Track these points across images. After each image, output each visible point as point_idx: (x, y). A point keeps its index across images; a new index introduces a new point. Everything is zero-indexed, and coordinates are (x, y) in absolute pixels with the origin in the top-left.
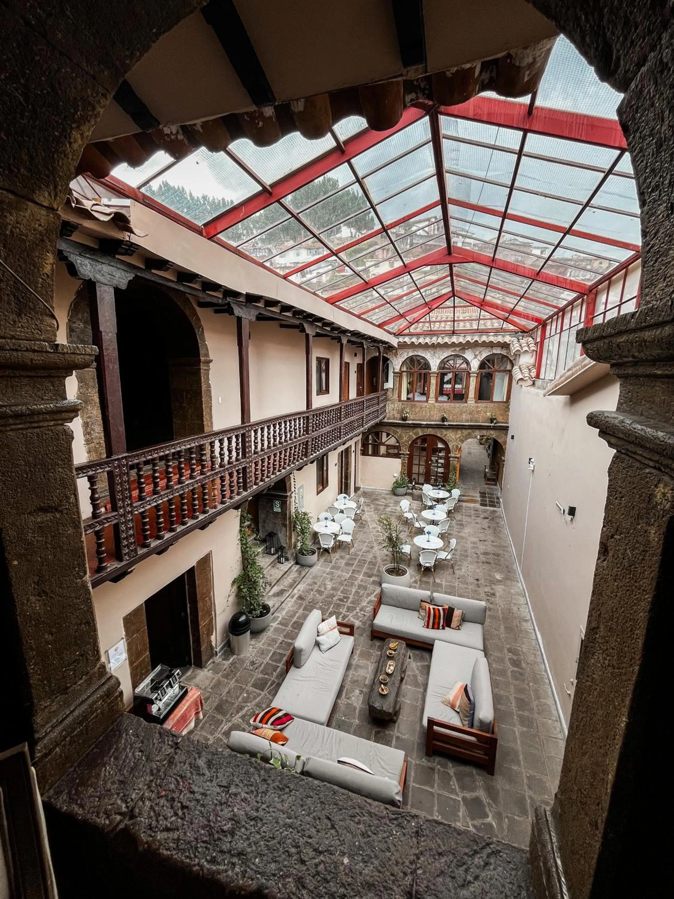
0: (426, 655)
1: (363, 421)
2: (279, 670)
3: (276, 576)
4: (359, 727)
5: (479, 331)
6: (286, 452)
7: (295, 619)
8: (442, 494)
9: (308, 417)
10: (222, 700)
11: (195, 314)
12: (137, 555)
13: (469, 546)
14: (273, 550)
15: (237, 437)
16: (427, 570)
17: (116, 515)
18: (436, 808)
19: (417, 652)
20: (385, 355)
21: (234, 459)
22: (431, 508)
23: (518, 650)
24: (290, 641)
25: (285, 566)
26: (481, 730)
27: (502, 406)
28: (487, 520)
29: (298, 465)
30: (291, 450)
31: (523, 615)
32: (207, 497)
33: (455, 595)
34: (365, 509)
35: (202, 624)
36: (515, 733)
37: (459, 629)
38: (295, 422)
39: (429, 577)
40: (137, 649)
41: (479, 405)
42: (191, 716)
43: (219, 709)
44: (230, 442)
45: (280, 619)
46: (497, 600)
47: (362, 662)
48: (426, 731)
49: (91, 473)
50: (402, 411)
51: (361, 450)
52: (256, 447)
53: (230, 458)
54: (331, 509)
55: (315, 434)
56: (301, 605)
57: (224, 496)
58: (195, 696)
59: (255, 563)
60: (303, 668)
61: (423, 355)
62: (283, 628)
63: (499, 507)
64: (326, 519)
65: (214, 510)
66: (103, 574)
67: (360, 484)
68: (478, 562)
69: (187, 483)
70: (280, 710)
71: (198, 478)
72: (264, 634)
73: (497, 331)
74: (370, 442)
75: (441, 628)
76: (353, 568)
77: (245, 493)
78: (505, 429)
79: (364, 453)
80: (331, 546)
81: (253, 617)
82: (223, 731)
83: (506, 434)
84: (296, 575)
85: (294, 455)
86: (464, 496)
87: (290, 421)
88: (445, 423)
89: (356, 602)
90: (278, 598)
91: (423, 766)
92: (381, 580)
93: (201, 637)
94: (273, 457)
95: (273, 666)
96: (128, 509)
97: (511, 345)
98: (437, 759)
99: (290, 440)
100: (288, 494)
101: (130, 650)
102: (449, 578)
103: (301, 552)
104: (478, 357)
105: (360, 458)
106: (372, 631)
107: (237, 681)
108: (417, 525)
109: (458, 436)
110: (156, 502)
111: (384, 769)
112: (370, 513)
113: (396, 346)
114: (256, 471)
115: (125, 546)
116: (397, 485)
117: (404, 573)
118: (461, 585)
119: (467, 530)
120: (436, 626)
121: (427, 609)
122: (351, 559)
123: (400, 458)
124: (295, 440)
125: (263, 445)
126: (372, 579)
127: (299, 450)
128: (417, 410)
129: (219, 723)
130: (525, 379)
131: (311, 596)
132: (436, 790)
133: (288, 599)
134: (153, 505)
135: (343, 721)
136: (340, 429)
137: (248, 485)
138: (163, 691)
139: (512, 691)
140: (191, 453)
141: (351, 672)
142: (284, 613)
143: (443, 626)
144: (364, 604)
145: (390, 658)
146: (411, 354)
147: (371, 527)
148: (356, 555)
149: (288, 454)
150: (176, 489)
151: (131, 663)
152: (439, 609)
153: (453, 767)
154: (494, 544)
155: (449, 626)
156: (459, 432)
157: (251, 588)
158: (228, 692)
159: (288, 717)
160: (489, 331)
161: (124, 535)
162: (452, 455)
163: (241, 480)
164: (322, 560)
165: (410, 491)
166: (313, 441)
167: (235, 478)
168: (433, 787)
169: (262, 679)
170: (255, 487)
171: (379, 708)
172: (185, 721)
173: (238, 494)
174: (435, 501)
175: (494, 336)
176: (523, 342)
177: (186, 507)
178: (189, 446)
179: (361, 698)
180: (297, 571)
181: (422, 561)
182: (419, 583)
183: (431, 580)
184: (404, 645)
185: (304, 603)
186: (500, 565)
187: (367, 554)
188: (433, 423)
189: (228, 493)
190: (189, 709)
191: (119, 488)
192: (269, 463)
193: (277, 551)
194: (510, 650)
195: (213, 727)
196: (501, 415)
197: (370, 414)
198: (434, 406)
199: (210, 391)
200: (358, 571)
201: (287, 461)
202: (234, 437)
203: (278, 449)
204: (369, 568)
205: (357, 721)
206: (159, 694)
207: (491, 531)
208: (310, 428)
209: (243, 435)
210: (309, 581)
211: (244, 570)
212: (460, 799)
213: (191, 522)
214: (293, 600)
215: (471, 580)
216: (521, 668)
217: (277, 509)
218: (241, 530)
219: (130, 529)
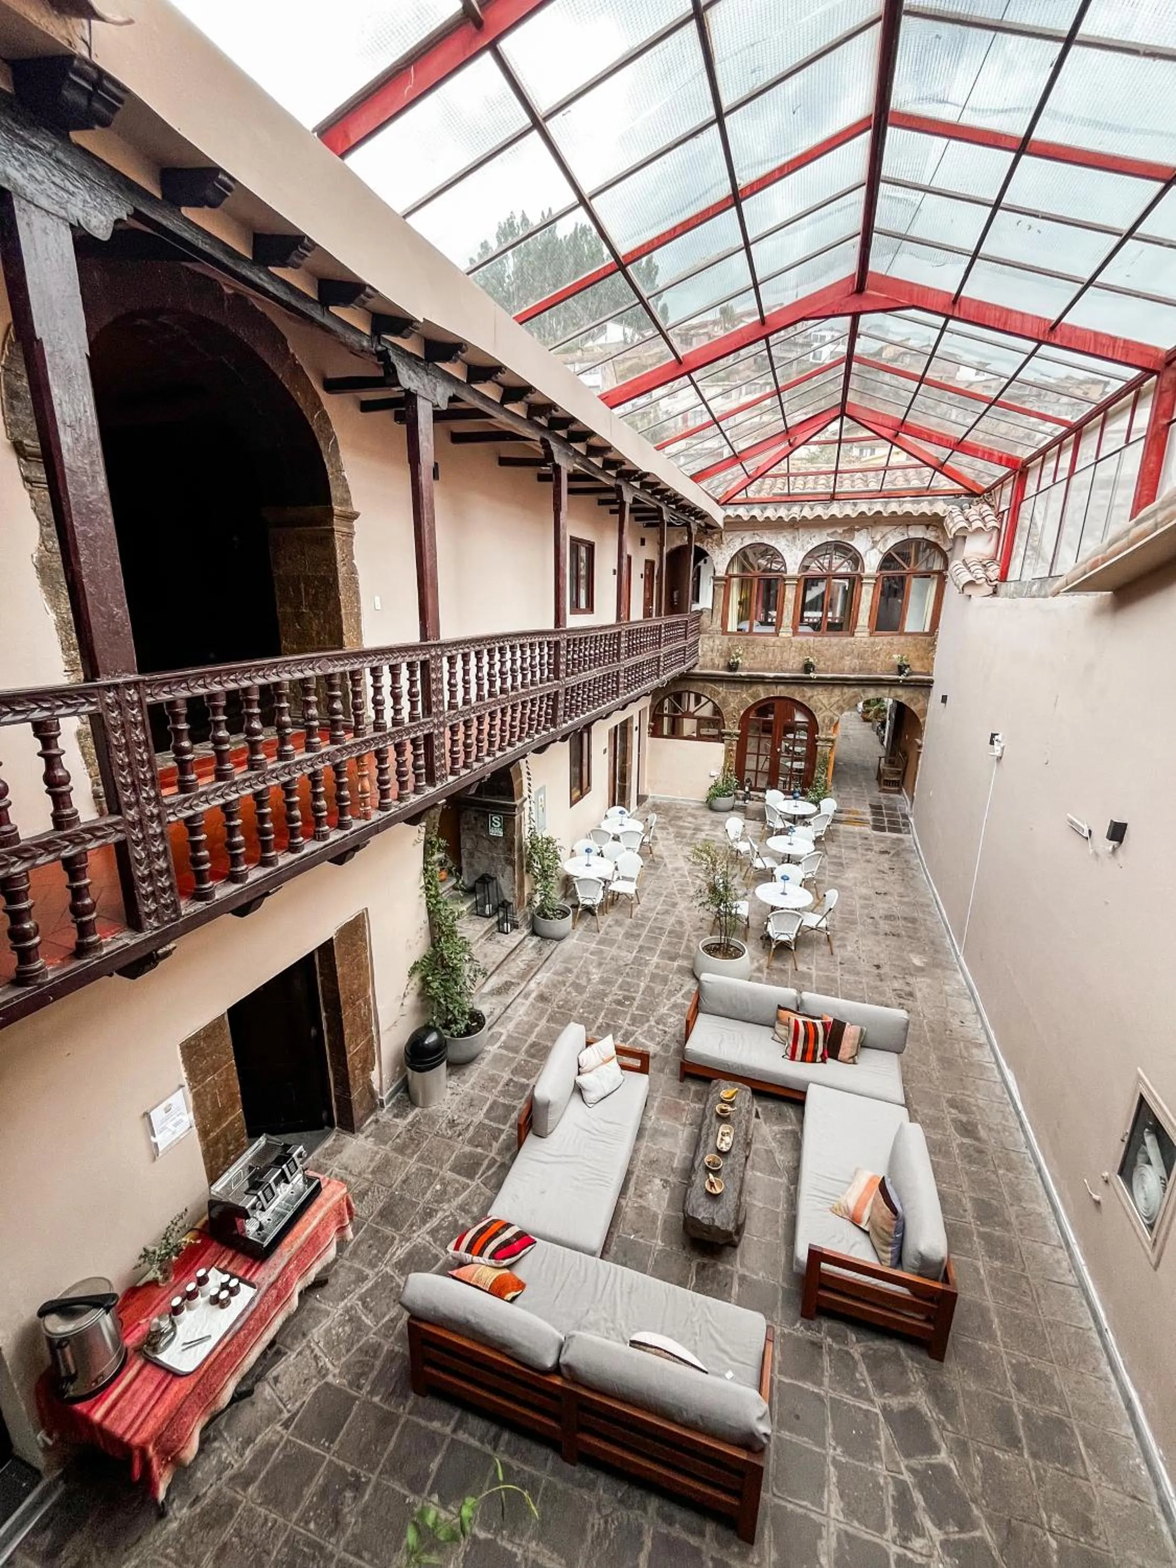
0: (790, 1112)
1: (658, 665)
2: (503, 1137)
3: (495, 956)
4: (665, 1255)
5: (883, 495)
6: (514, 711)
7: (532, 1038)
8: (803, 807)
9: (557, 643)
10: (392, 1196)
11: (318, 405)
12: (179, 916)
13: (857, 903)
14: (488, 909)
15: (410, 665)
16: (783, 947)
17: (117, 823)
18: (829, 1430)
19: (771, 1105)
20: (698, 544)
21: (405, 714)
22: (781, 832)
23: (969, 1103)
24: (523, 1080)
25: (514, 938)
26: (920, 1275)
27: (924, 641)
28: (887, 856)
29: (539, 740)
30: (524, 708)
31: (972, 1034)
32: (346, 793)
33: (836, 996)
34: (658, 836)
35: (352, 1050)
36: (979, 1273)
37: (854, 1063)
38: (532, 651)
39: (785, 960)
40: (215, 1103)
41: (877, 639)
42: (328, 1236)
43: (387, 1214)
44: (395, 677)
45: (503, 1038)
46: (919, 1005)
47: (665, 1123)
48: (804, 1272)
49: (38, 715)
50: (729, 655)
51: (650, 727)
52: (453, 694)
53: (397, 712)
54: (596, 833)
55: (572, 681)
56: (543, 1012)
57: (384, 794)
58: (337, 1197)
59: (454, 932)
60: (553, 1138)
61: (772, 543)
62: (511, 1055)
63: (909, 833)
64: (588, 851)
65: (363, 823)
66: (90, 960)
67: (646, 790)
68: (877, 934)
69: (297, 758)
70: (508, 1226)
71: (323, 750)
72: (474, 1066)
73: (918, 494)
74: (666, 712)
75: (819, 1059)
76: (640, 942)
77: (430, 791)
78: (926, 685)
79: (655, 732)
80: (598, 901)
81: (452, 1035)
82: (395, 1259)
83: (927, 696)
84: (533, 955)
85: (530, 719)
86: (841, 812)
87: (522, 646)
88: (812, 675)
89: (648, 1008)
90: (500, 998)
91: (798, 1339)
92: (694, 964)
93: (351, 1076)
94: (487, 719)
95: (492, 1129)
96: (152, 809)
97: (948, 520)
98: (826, 1324)
99: (523, 687)
100: (518, 802)
101: (199, 1108)
102: (823, 963)
103: (542, 912)
104: (880, 546)
105: (648, 740)
106: (682, 1064)
107: (421, 1159)
108: (758, 863)
109: (833, 700)
110: (222, 796)
111: (724, 1351)
112: (666, 843)
113: (721, 523)
114: (452, 746)
115: (146, 897)
116: (717, 792)
117: (737, 953)
118: (846, 977)
119: (851, 875)
120: (809, 1056)
121: (793, 1024)
122: (637, 926)
123: (723, 741)
124: (532, 688)
125: (467, 691)
126: (676, 964)
127: (541, 709)
128: (757, 650)
129: (387, 1242)
130: (978, 582)
131: (562, 995)
132: (826, 1389)
133: (519, 1000)
134: (214, 803)
135: (634, 1242)
136: (618, 676)
137: (438, 774)
138: (268, 1192)
139: (965, 1187)
140: (307, 691)
141: (644, 1143)
142: (511, 1026)
143: (822, 1056)
144: (664, 1010)
145: (723, 1118)
146: (748, 542)
147: (670, 866)
148: (643, 918)
149: (518, 715)
150: (273, 771)
151: (204, 1133)
152: (814, 1024)
153: (858, 1341)
154: (906, 899)
155: (836, 1058)
156: (837, 691)
157: (448, 981)
158: (404, 1182)
159: (524, 1240)
160: (903, 493)
161: (142, 871)
162: (821, 735)
163: (422, 762)
164: (581, 927)
165: (741, 803)
166: (567, 694)
167: (408, 756)
168: (820, 1384)
169: (472, 1155)
170: (451, 779)
171: (706, 1222)
172: (316, 1248)
173: (417, 790)
174: (788, 820)
175: (913, 502)
176: (972, 512)
177: (297, 813)
178: (298, 675)
179: (667, 1196)
180: (534, 947)
181: (772, 930)
182: (766, 971)
183: (789, 966)
184: (749, 1093)
185: (550, 1008)
186: (918, 939)
187: (666, 917)
188: (787, 675)
189: (393, 787)
190: (324, 1225)
191: (121, 757)
192: (480, 731)
193: (496, 911)
194: (953, 1104)
195: (375, 1252)
196: (919, 658)
197: (670, 653)
198: (791, 642)
199: (354, 581)
200: (650, 949)
201: (517, 730)
202: (404, 666)
203: (499, 702)
204: (670, 943)
205: (660, 1242)
206: (259, 1198)
207: (896, 876)
208: (562, 667)
209: (425, 664)
210: (559, 966)
211: (433, 945)
212: (877, 1411)
213: (310, 847)
214: (528, 1003)
215: (864, 966)
216: (978, 1139)
217: (496, 831)
218: (426, 870)
219: (158, 855)
